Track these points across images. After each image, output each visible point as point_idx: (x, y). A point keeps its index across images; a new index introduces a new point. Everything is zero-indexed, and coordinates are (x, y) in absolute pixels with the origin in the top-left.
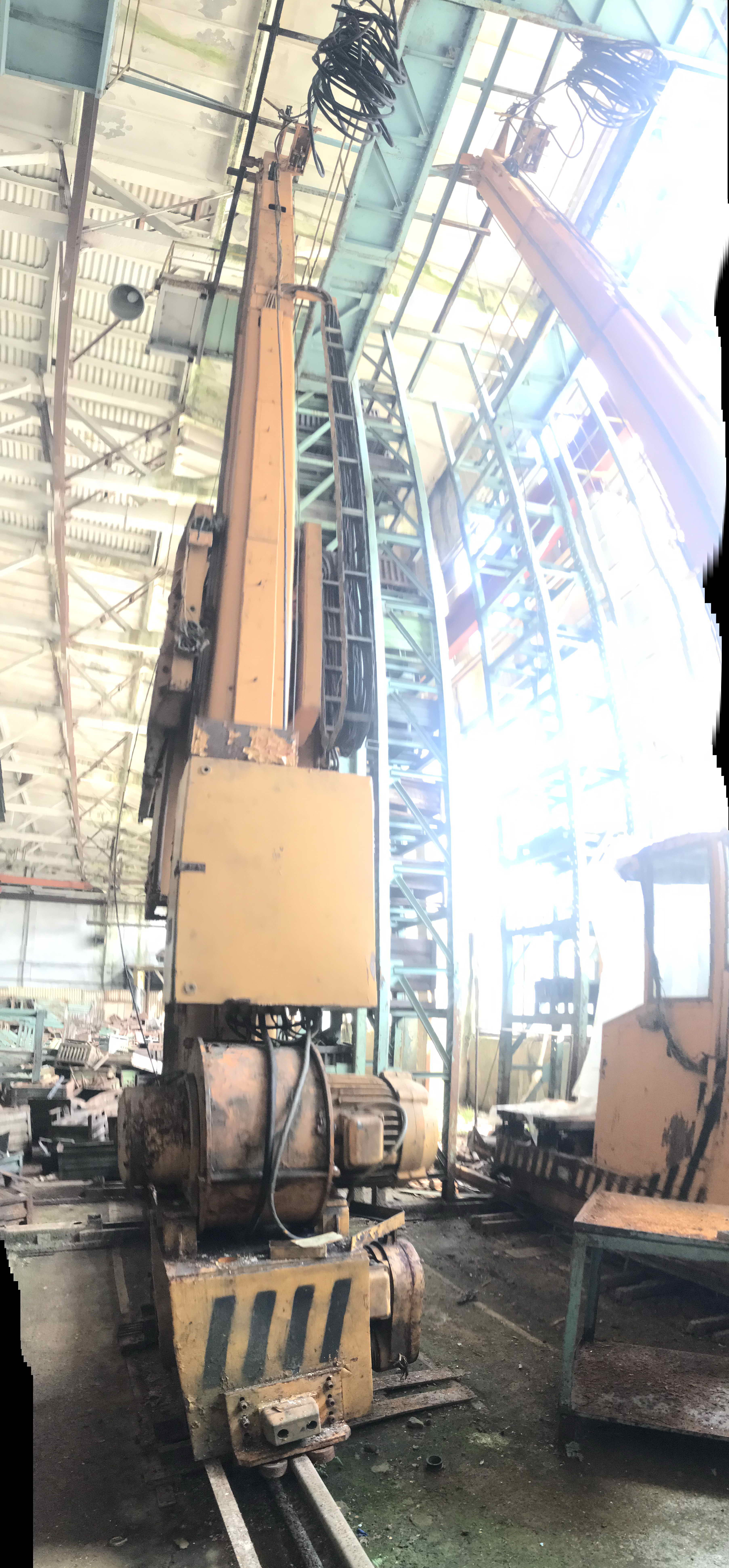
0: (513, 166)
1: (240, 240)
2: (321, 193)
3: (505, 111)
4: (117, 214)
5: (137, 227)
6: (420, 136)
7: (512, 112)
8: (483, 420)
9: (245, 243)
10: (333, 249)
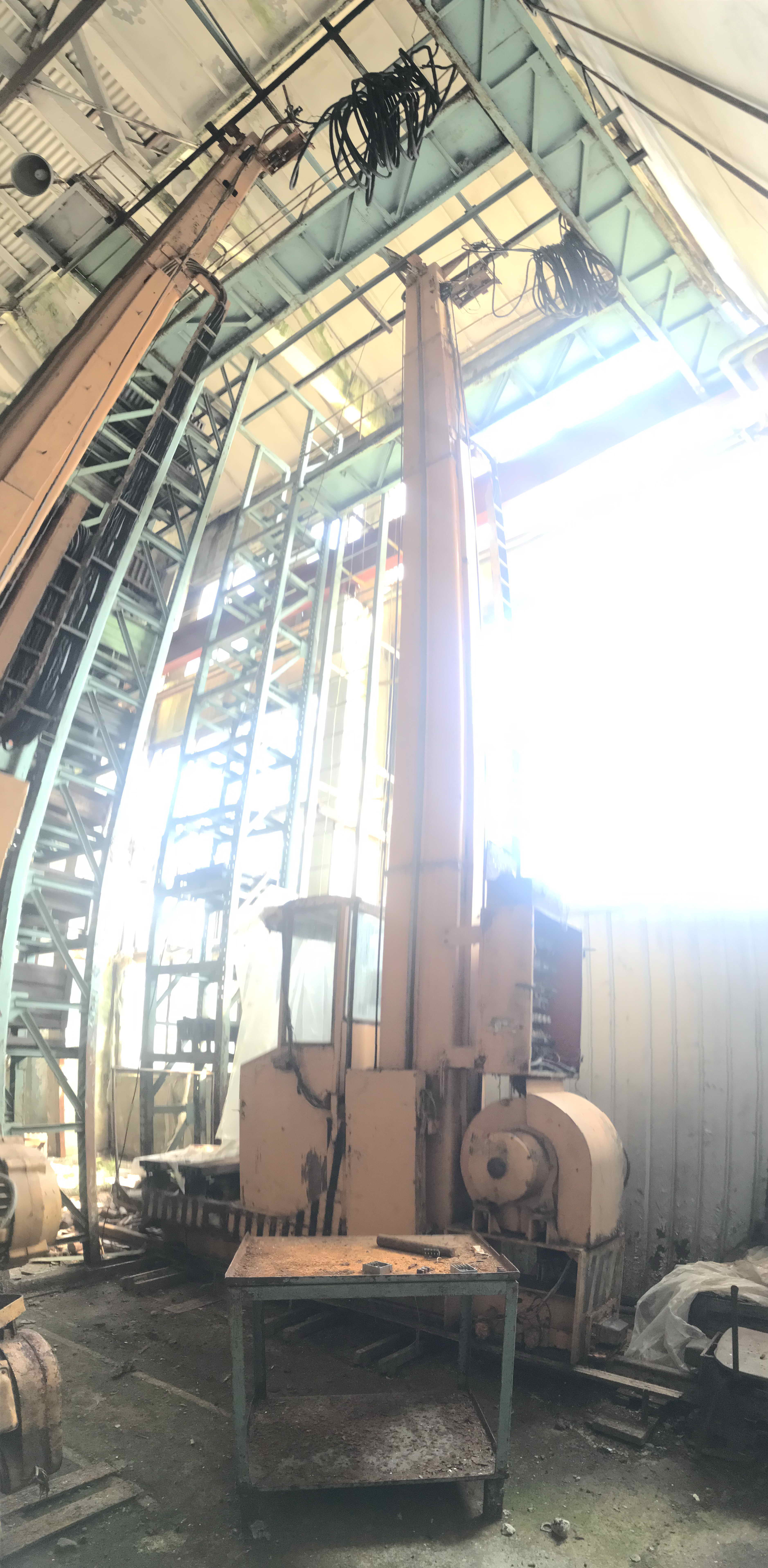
0: (446, 291)
1: (175, 193)
2: (276, 203)
3: (471, 243)
4: (76, 91)
5: (88, 115)
6: (393, 214)
7: (477, 247)
8: (292, 485)
9: (179, 200)
10: (255, 257)
